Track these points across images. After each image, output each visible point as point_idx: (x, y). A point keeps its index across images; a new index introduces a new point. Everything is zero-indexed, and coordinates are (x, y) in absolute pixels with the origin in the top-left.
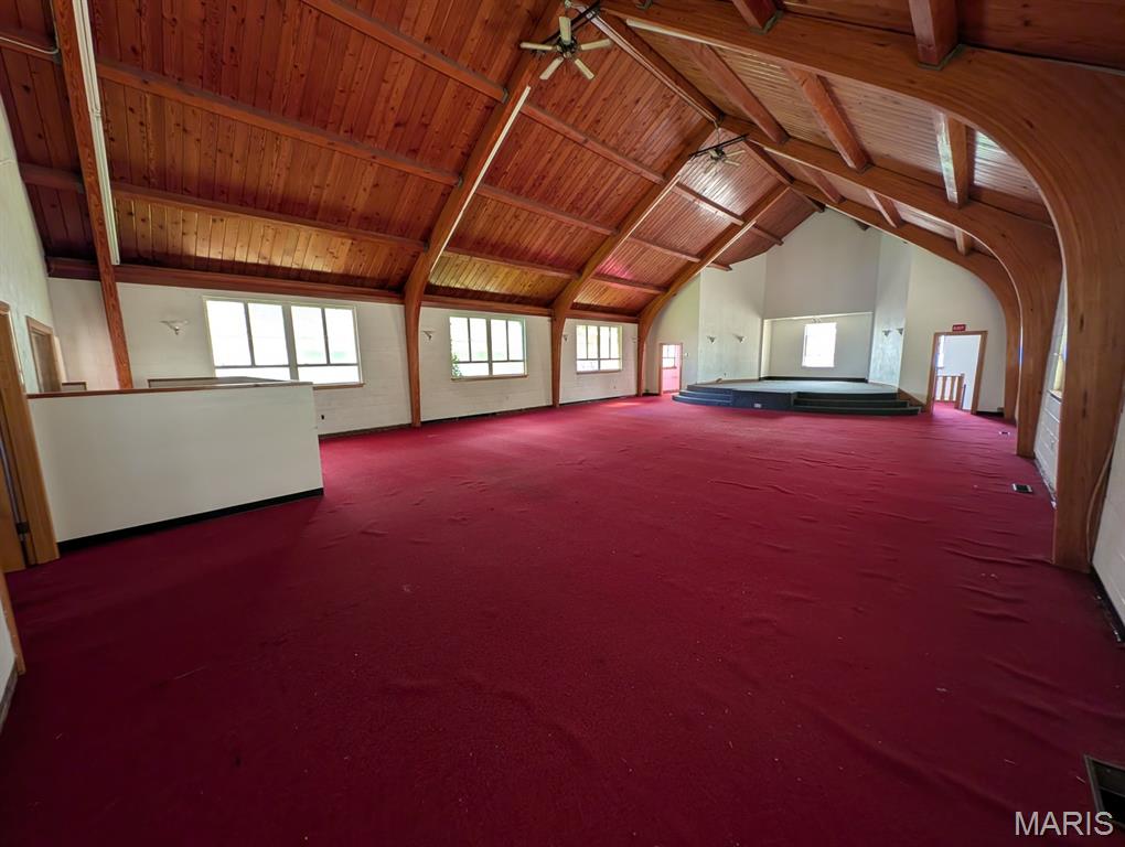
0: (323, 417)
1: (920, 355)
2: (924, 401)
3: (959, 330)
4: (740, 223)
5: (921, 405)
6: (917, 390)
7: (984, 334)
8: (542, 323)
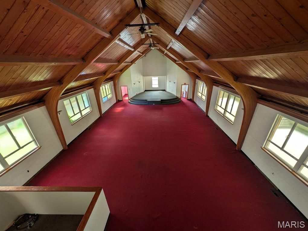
0: (28, 171)
1: (179, 90)
2: (180, 98)
3: (185, 84)
4: (141, 54)
5: (180, 99)
6: (179, 96)
7: (188, 85)
8: (91, 91)
